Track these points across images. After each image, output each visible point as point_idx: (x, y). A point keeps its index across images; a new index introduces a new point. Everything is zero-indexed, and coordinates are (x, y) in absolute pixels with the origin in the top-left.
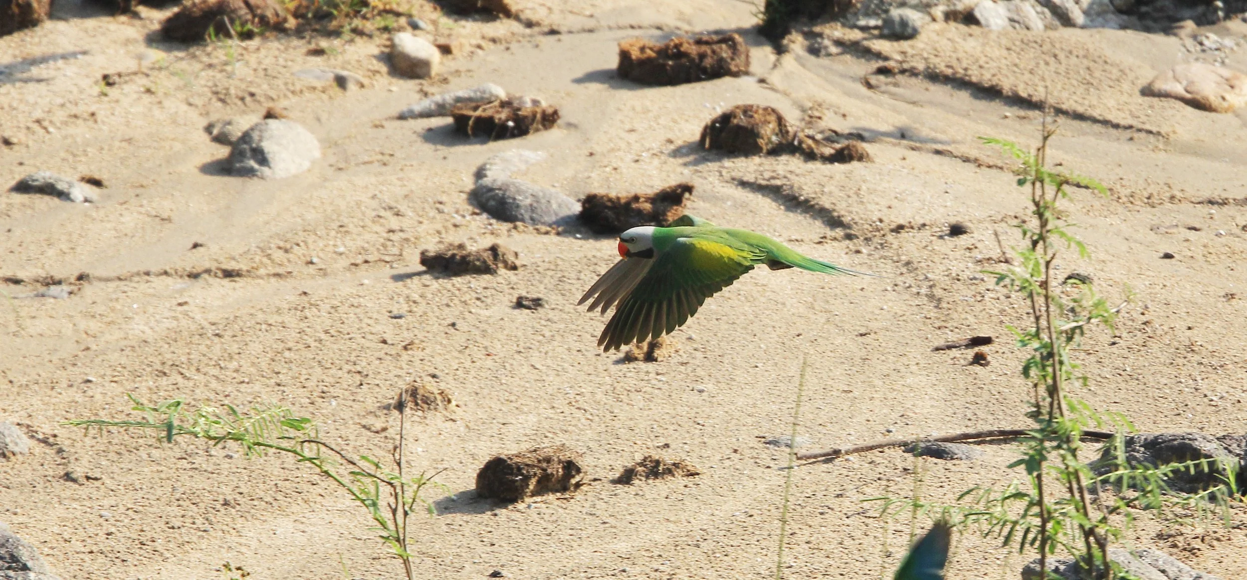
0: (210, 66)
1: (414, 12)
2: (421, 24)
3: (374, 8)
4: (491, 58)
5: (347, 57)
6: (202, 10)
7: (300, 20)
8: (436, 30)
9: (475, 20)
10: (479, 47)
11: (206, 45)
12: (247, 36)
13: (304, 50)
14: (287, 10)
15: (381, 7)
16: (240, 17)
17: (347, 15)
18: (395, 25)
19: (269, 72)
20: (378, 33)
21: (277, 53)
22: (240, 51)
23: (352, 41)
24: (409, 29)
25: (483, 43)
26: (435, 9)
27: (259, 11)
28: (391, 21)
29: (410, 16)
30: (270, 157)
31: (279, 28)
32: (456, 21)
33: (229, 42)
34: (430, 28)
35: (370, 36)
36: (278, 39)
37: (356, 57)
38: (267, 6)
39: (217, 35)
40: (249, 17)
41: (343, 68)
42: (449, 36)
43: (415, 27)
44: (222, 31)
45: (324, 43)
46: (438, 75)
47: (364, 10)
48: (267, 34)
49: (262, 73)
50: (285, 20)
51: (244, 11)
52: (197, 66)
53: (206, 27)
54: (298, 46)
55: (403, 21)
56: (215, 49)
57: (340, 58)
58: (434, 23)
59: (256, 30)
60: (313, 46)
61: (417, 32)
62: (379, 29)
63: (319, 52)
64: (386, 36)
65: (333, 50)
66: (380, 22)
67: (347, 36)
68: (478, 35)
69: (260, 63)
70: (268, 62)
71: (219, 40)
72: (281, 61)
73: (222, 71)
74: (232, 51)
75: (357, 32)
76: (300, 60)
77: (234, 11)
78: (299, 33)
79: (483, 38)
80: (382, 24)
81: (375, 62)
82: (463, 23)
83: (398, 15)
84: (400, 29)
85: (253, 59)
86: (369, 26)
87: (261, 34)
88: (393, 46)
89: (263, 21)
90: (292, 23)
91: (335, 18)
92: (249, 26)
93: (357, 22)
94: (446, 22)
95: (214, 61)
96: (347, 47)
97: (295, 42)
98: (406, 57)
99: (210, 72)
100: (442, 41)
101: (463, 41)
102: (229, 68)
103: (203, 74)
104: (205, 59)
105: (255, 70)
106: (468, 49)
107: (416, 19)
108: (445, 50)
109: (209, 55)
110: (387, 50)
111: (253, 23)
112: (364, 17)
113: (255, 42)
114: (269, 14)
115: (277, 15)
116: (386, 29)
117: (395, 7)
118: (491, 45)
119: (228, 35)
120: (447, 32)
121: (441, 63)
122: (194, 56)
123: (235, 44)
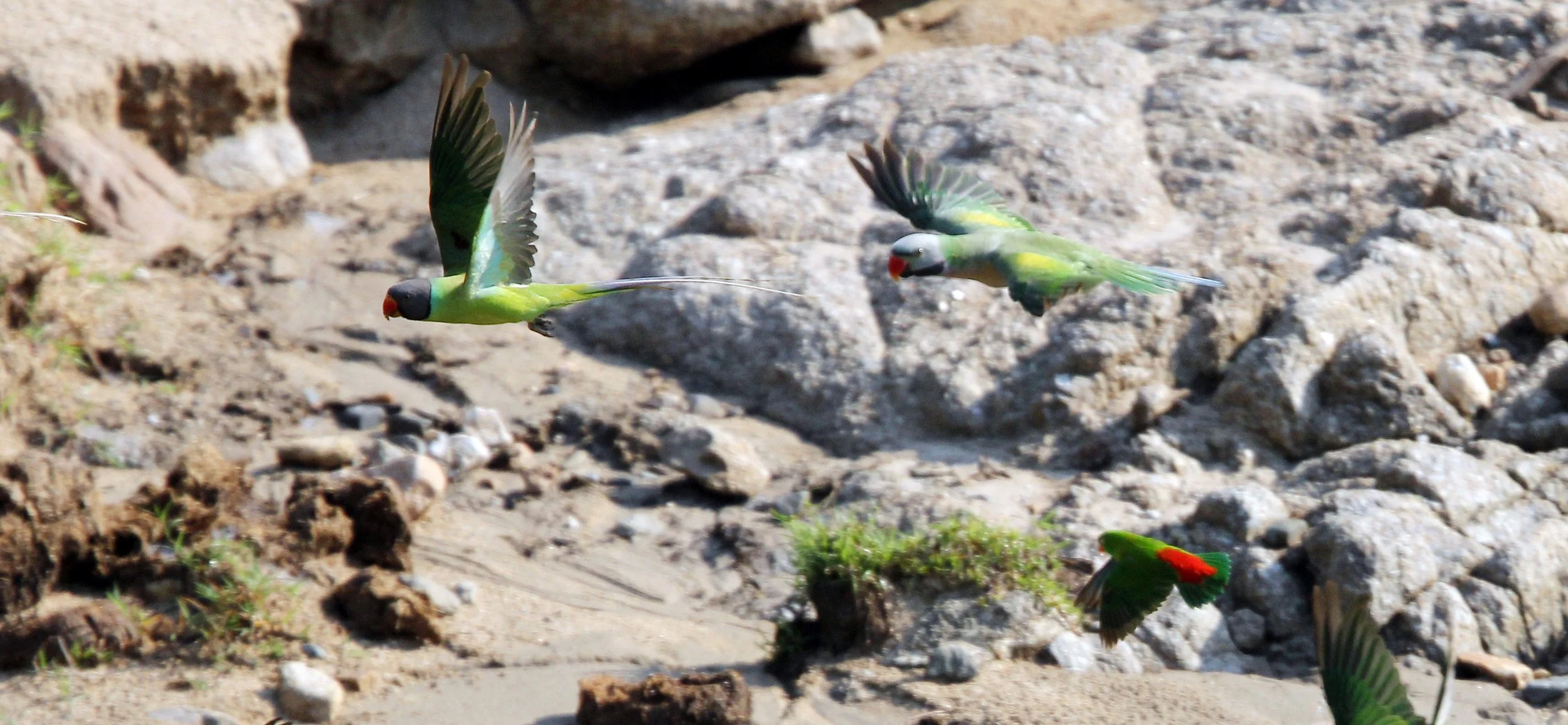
0: (39, 702)
1: (311, 635)
2: (320, 651)
3: (258, 629)
4: (411, 698)
5: (220, 692)
6: (29, 628)
7: (161, 644)
8: (340, 659)
9: (392, 647)
10: (396, 683)
11: (35, 674)
12: (89, 663)
13: (164, 683)
14: (143, 629)
15: (267, 627)
16: (80, 639)
17: (222, 637)
18: (285, 652)
19: (117, 711)
20: (261, 662)
21: (127, 686)
22: (79, 683)
23: (227, 672)
24: (304, 657)
25: (401, 678)
26: (339, 632)
27: (106, 631)
28: (280, 647)
29: (305, 640)
31: (132, 653)
32: (366, 647)
33: (65, 671)
34: (331, 656)
35: (252, 666)
36: (129, 667)
37: (232, 693)
38: (116, 624)
39: (48, 659)
40: (93, 638)
41: (215, 708)
42: (356, 667)
43: (311, 654)
44: (56, 657)
45: (190, 675)
46: (339, 718)
47: (245, 631)
48: (116, 660)
49: (106, 713)
50: (140, 643)
51: (85, 631)
52: (21, 702)
53: (34, 651)
54: (155, 676)
55: (296, 646)
56: (45, 680)
57: (211, 695)
58: (338, 650)
59: (101, 655)
60: (175, 678)
61: (314, 662)
62: (264, 657)
63: (183, 686)
64: (272, 666)
65: (200, 683)
66: (265, 648)
67: (222, 665)
68: (395, 667)
69: (104, 699)
70: (115, 698)
71: (51, 669)
72: (132, 697)
73: (54, 709)
74: (67, 682)
75: (232, 658)
76: (157, 695)
77: (73, 630)
78: (157, 659)
79: (402, 670)
80: (268, 650)
81: (256, 700)
82: (376, 650)
83: (289, 638)
84: (292, 657)
85: (95, 694)
86: (251, 652)
87: (109, 661)
88: (281, 680)
89: (111, 642)
90: (148, 646)
91: (205, 641)
92: (92, 650)
93: (236, 647)
94: (352, 648)
95: (44, 696)
96: (220, 680)
97: (155, 673)
98: (298, 695)
99: (38, 710)
100: (347, 674)
101: (375, 674)
102: (63, 705)
103: (29, 712)
104: (32, 692)
105: (98, 708)
106: (380, 685)
107: (313, 644)
108: (351, 686)
109: (37, 687)
110: (273, 685)
111: (97, 645)
112: (245, 641)
113: (101, 670)
114: (119, 634)
115: (129, 636)
116: (273, 657)
117: (285, 628)
118: (412, 681)
119: (63, 662)
120: (353, 662)
121: (345, 703)
122: (18, 689)
123: (72, 674)
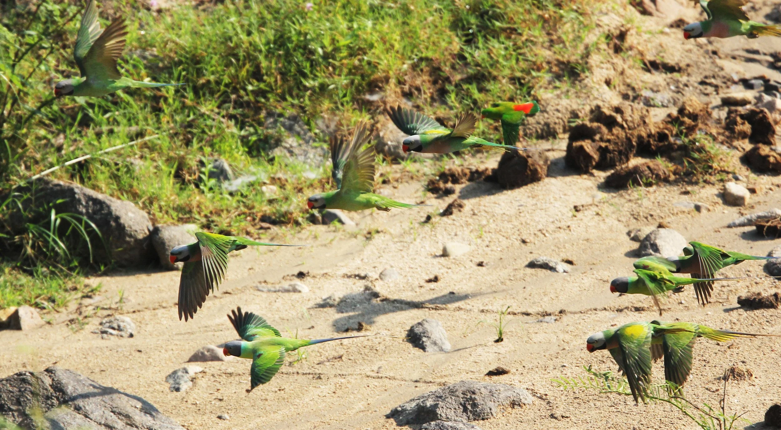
0: (630, 201)
1: (736, 171)
2: (740, 178)
3: (715, 169)
4: (777, 195)
5: (701, 195)
6: (626, 172)
7: (677, 176)
8: (748, 181)
9: (768, 175)
10: (771, 189)
11: (628, 190)
12: (649, 185)
13: (679, 192)
14: (670, 171)
15: (719, 169)
16: (645, 175)
17: (701, 173)
18: (726, 178)
19: (661, 203)
20: (717, 182)
21: (665, 194)
22: (645, 192)
23: (703, 187)
24: (734, 180)
25: (772, 187)
26: (747, 169)
27: (655, 172)
28: (724, 176)
29: (734, 173)
30: (660, 248)
31: (666, 180)
32: (758, 176)
33: (640, 188)
34: (745, 179)
35: (713, 184)
36: (665, 186)
37: (706, 195)
38: (659, 169)
39: (633, 185)
40: (650, 175)
41: (699, 201)
42: (755, 184)
43: (737, 179)
44: (636, 183)
45: (689, 188)
46: (749, 204)
47: (710, 171)
48: (660, 183)
49: (656, 204)
50: (669, 176)
51: (647, 172)
52: (623, 201)
53: (628, 181)
54: (675, 189)
55: (730, 176)
56: (632, 192)
57: (697, 196)
58: (747, 177)
59: (654, 182)
60: (684, 190)
61: (738, 182)
62: (718, 180)
63: (686, 193)
64: (721, 184)
65: (693, 191)
66: (718, 177)
67: (702, 184)
68: (770, 183)
69: (656, 199)
70: (660, 198)
71: (634, 187)
72: (667, 198)
73: (636, 203)
74: (641, 193)
75: (705, 181)
76: (676, 197)
77: (642, 172)
78: (675, 183)
79: (773, 184)
80: (720, 178)
81: (716, 198)
82: (762, 177)
83: (728, 173)
84: (729, 180)
85: (652, 197)
86: (713, 179)
87: (657, 184)
88: (725, 189)
89: (658, 176)
90: (672, 177)
91: (694, 175)
92: (650, 180)
93: (707, 177)
94: (753, 176)
95: (632, 198)
96: (701, 190)
97: (675, 188)
98: (732, 195)
99: (630, 204)
100: (751, 186)
101: (762, 186)
102: (639, 202)
103: (626, 205)
104: (627, 197)
105: (653, 203)
106: (764, 190)
107: (738, 175)
108: (753, 191)
109: (629, 195)
110: (722, 191)
111: (652, 178)
112: (710, 174)
113: (654, 187)
114: (661, 173)
115: (665, 173)
116: (722, 180)
117: (726, 169)
118: (777, 188)
119: (639, 185)
120: (753, 181)
121: (751, 198)
122: (622, 196)
123: (643, 189)
